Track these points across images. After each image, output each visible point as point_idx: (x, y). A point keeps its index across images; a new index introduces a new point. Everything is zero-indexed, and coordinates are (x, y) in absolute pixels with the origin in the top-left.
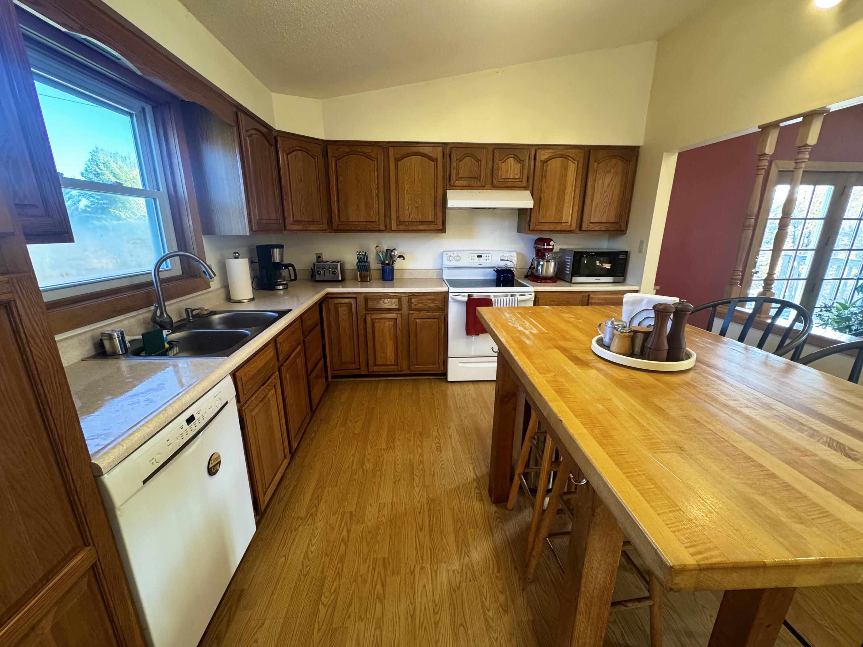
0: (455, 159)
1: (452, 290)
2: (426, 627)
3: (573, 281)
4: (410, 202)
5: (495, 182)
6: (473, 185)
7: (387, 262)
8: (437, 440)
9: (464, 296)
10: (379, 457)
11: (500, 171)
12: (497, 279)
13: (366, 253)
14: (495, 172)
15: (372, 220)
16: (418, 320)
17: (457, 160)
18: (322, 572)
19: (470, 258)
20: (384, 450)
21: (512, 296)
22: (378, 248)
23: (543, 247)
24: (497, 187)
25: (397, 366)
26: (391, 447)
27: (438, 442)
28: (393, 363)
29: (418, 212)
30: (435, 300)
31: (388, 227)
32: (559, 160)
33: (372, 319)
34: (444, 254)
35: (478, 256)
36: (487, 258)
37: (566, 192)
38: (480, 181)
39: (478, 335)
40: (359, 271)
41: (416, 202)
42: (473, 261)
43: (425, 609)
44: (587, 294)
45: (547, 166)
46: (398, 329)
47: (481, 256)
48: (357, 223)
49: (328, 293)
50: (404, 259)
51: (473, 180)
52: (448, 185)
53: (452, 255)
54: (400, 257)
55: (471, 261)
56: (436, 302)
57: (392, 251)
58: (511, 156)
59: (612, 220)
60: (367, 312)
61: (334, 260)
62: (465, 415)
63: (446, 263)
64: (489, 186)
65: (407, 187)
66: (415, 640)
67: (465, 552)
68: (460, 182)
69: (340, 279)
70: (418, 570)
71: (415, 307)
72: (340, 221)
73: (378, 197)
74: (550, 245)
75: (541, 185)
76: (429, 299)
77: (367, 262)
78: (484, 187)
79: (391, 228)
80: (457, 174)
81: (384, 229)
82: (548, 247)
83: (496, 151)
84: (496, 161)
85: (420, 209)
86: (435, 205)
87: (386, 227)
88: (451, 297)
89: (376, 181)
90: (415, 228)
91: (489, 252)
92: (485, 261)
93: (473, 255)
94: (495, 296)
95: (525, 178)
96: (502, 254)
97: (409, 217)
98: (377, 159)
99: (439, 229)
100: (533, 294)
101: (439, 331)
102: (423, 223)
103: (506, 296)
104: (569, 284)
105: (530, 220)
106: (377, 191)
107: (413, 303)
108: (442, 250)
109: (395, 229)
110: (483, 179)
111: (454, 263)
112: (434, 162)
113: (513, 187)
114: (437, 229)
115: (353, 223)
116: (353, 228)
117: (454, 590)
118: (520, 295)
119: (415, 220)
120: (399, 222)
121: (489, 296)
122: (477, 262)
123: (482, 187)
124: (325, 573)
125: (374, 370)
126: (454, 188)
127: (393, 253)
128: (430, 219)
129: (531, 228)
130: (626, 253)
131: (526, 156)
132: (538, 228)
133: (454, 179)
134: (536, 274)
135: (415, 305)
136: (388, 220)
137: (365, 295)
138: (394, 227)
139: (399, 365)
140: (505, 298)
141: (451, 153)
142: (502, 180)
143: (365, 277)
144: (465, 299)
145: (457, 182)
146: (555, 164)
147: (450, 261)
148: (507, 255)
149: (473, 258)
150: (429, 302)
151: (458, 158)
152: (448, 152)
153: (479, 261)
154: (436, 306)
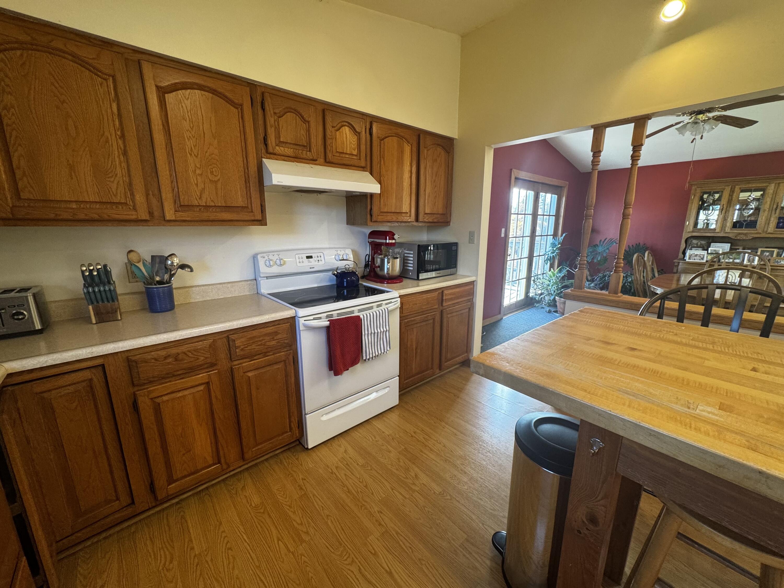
0: (272, 112)
1: (302, 312)
3: (420, 278)
4: (198, 172)
5: (329, 155)
6: (302, 156)
7: (158, 279)
9: (320, 318)
11: (334, 141)
12: (337, 284)
13: (105, 266)
14: (328, 142)
15: (116, 200)
16: (250, 374)
17: (275, 113)
19: (298, 261)
21: (378, 307)
22: (132, 254)
23: (384, 241)
24: (332, 163)
25: (219, 462)
28: (211, 462)
29: (216, 189)
30: (276, 333)
31: (156, 214)
32: (395, 139)
33: (151, 399)
34: (259, 256)
35: (308, 257)
36: (319, 258)
37: (404, 177)
38: (310, 151)
40: (92, 303)
41: (212, 173)
42: (301, 264)
44: (440, 291)
45: (384, 143)
46: (214, 400)
47: (311, 257)
48: (74, 206)
50: (192, 271)
51: (301, 148)
52: (264, 151)
53: (271, 257)
54: (183, 267)
55: (298, 264)
56: (279, 336)
57: (167, 258)
58: (345, 123)
59: (441, 211)
60: (136, 389)
61: (10, 286)
62: (376, 509)
63: (264, 269)
64: (322, 160)
65: (189, 144)
68: (282, 148)
69: (38, 326)
71: (242, 353)
72: (19, 198)
73: (125, 153)
74: (394, 239)
75: (380, 167)
76: (266, 335)
77: (109, 283)
78: (316, 160)
79: (164, 217)
80: (278, 136)
81: (148, 218)
82: (390, 241)
83: (327, 113)
84: (329, 126)
85: (219, 185)
86: (247, 181)
87: (151, 214)
88: (305, 326)
89: (117, 123)
90: (212, 216)
91: (321, 251)
92: (317, 263)
93: (300, 256)
94: (360, 311)
95: (363, 155)
96: (336, 253)
97: (200, 198)
98: (114, 77)
99: (256, 218)
100: (399, 299)
101: (287, 381)
102: (227, 208)
104: (416, 282)
105: (371, 209)
106: (120, 142)
107: (239, 347)
108: (253, 252)
109: (173, 218)
110: (314, 149)
111: (275, 270)
112: (237, 108)
113: (351, 166)
114: (253, 218)
115: (63, 205)
116: (65, 216)
119: (212, 204)
120: (181, 206)
121: (352, 312)
122: (306, 265)
123: (313, 161)
126: (272, 156)
127: (169, 262)
128: (240, 201)
129: (374, 219)
130: (456, 244)
131: (362, 128)
132: (380, 219)
133: (274, 144)
134: (380, 273)
135: (242, 350)
136: (154, 202)
137: (127, 354)
138: (169, 215)
139: (223, 460)
141: (263, 99)
142: (338, 155)
143: (108, 313)
144: (324, 323)
145: (277, 148)
146: (392, 143)
147: (270, 266)
148: (341, 252)
149: (301, 260)
150: (267, 338)
151: (277, 111)
152: (259, 99)
153: (310, 264)
154: (278, 342)
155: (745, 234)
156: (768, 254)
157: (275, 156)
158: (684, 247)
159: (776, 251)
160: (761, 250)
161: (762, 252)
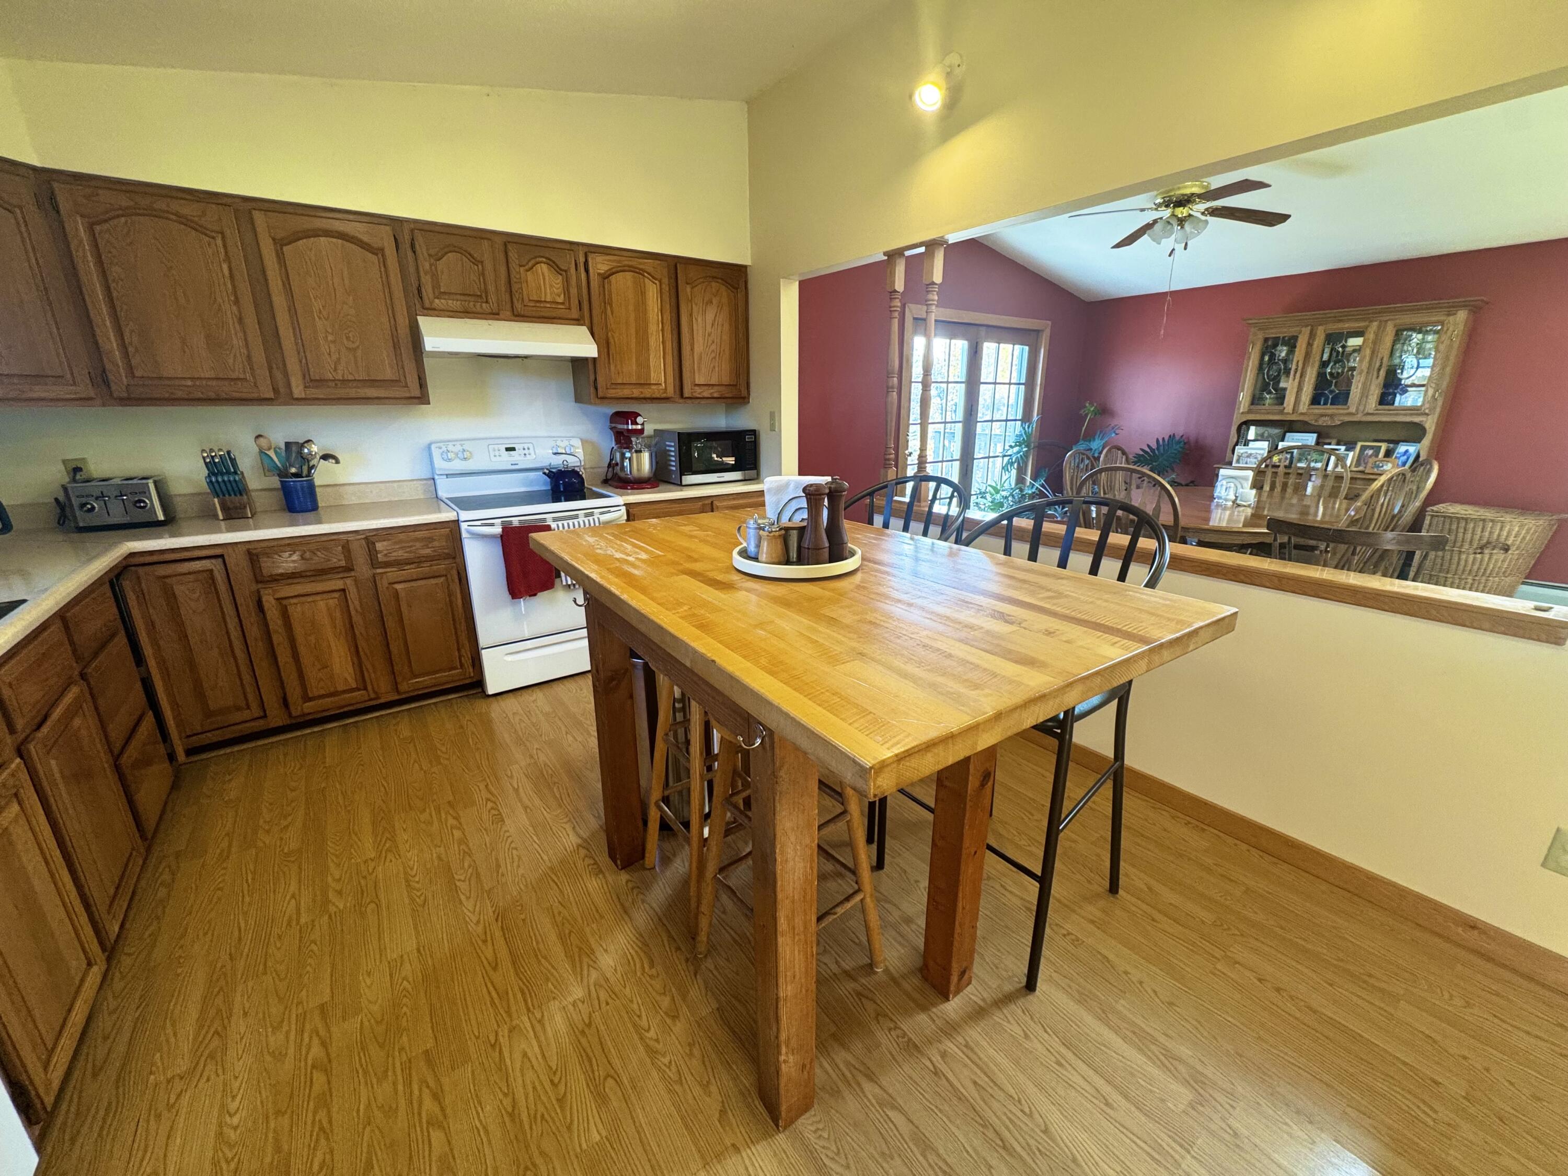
0: (426, 254)
1: (464, 515)
2: (543, 1116)
3: (684, 483)
4: (330, 338)
5: (518, 306)
6: (474, 310)
7: (293, 470)
8: (490, 805)
9: (492, 525)
10: (365, 877)
11: (524, 285)
12: (552, 489)
13: (229, 453)
14: (515, 287)
15: (234, 376)
16: (398, 586)
17: (430, 255)
18: (278, 1149)
19: (492, 454)
20: (372, 860)
21: (587, 515)
22: (261, 439)
23: (625, 427)
24: (523, 316)
25: (365, 689)
26: (389, 850)
27: (492, 808)
28: (354, 686)
29: (355, 357)
30: (431, 539)
31: (282, 390)
32: (629, 275)
33: (277, 599)
34: (433, 447)
35: (508, 449)
36: (526, 452)
37: (650, 331)
38: (487, 302)
39: (535, 595)
40: (218, 496)
41: (348, 338)
42: (498, 459)
43: (534, 1088)
44: (709, 501)
45: (610, 283)
46: (353, 613)
47: (513, 449)
48: (189, 383)
49: (132, 555)
50: (337, 462)
51: (472, 299)
52: (418, 306)
53: (451, 448)
54: (325, 457)
55: (493, 459)
56: (436, 544)
57: (302, 446)
58: (541, 259)
59: (726, 380)
60: (260, 586)
61: (132, 474)
62: (536, 746)
63: (439, 464)
64: (509, 313)
65: (317, 305)
66: (527, 1147)
67: (589, 966)
68: (443, 301)
69: (161, 517)
70: (506, 1034)
71: (385, 559)
72: (134, 377)
73: (240, 320)
74: (637, 424)
75: (606, 318)
76: (417, 540)
77: (235, 473)
78: (498, 314)
79: (291, 393)
80: (436, 285)
81: (271, 395)
82: (634, 427)
83: (510, 247)
84: (514, 265)
85: (359, 353)
86: (396, 346)
87: (276, 390)
88: (468, 532)
89: (230, 286)
90: (353, 393)
91: (528, 440)
92: (522, 458)
93: (496, 447)
94: (555, 520)
95: (574, 302)
96: (553, 444)
97: (335, 370)
98: (222, 233)
99: (413, 395)
100: (623, 509)
101: (451, 601)
102: (373, 383)
103: (576, 517)
104: (679, 488)
105: (596, 379)
106: (234, 308)
107: (381, 552)
108: (427, 440)
109: (303, 396)
110: (493, 298)
111: (458, 465)
112: (376, 254)
113: (554, 318)
114: (408, 395)
115: (177, 382)
116: (179, 394)
117: (583, 1032)
118: (602, 513)
119: (351, 377)
120: (312, 381)
121: (544, 520)
122: (505, 460)
123: (494, 315)
124: (286, 1147)
125: (306, 711)
126: (430, 312)
127: (306, 451)
128: (389, 374)
129: (600, 394)
130: (754, 432)
131: (570, 263)
132: (612, 393)
133: (431, 296)
134: (622, 475)
135: (386, 555)
136: (279, 375)
137: (247, 546)
138: (298, 391)
139: (369, 688)
140: (576, 521)
141: (413, 239)
142: (532, 304)
143: (236, 508)
144: (498, 530)
145: (437, 301)
146: (623, 283)
147: (450, 460)
148: (562, 445)
149: (497, 453)
150: (418, 545)
151: (432, 252)
152: (407, 237)
153: (512, 459)
154: (435, 551)
155: (1332, 416)
156: (1370, 452)
157: (436, 312)
158: (1235, 440)
159: (1384, 447)
160: (1362, 446)
161: (1364, 448)
